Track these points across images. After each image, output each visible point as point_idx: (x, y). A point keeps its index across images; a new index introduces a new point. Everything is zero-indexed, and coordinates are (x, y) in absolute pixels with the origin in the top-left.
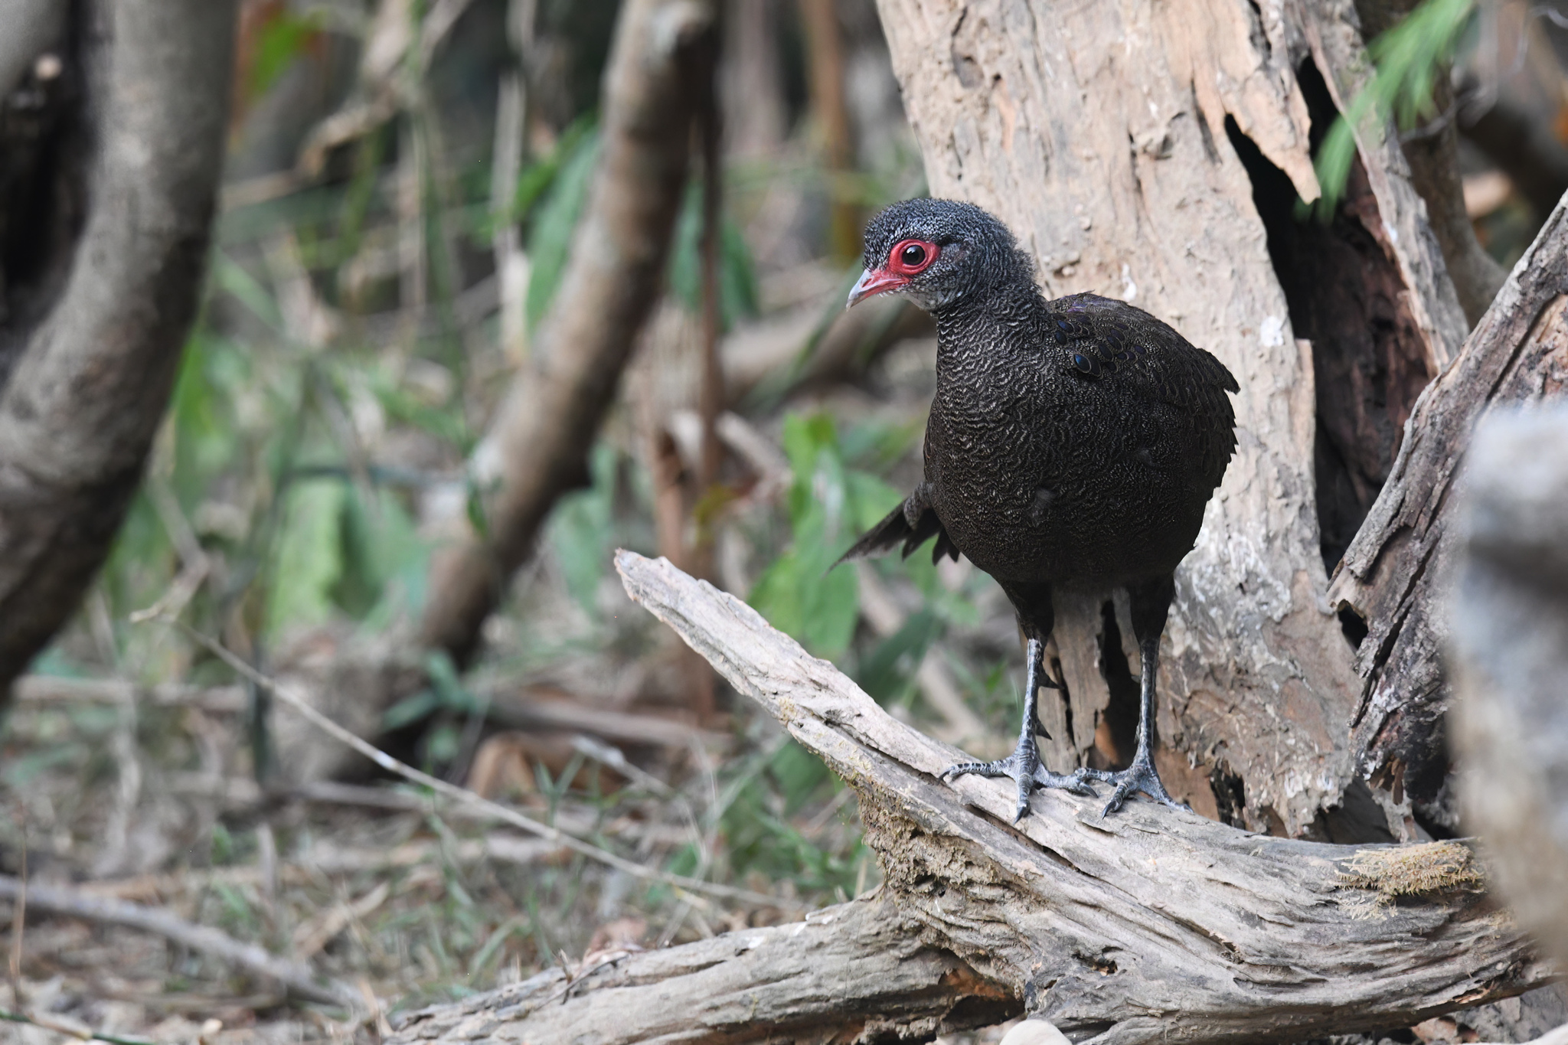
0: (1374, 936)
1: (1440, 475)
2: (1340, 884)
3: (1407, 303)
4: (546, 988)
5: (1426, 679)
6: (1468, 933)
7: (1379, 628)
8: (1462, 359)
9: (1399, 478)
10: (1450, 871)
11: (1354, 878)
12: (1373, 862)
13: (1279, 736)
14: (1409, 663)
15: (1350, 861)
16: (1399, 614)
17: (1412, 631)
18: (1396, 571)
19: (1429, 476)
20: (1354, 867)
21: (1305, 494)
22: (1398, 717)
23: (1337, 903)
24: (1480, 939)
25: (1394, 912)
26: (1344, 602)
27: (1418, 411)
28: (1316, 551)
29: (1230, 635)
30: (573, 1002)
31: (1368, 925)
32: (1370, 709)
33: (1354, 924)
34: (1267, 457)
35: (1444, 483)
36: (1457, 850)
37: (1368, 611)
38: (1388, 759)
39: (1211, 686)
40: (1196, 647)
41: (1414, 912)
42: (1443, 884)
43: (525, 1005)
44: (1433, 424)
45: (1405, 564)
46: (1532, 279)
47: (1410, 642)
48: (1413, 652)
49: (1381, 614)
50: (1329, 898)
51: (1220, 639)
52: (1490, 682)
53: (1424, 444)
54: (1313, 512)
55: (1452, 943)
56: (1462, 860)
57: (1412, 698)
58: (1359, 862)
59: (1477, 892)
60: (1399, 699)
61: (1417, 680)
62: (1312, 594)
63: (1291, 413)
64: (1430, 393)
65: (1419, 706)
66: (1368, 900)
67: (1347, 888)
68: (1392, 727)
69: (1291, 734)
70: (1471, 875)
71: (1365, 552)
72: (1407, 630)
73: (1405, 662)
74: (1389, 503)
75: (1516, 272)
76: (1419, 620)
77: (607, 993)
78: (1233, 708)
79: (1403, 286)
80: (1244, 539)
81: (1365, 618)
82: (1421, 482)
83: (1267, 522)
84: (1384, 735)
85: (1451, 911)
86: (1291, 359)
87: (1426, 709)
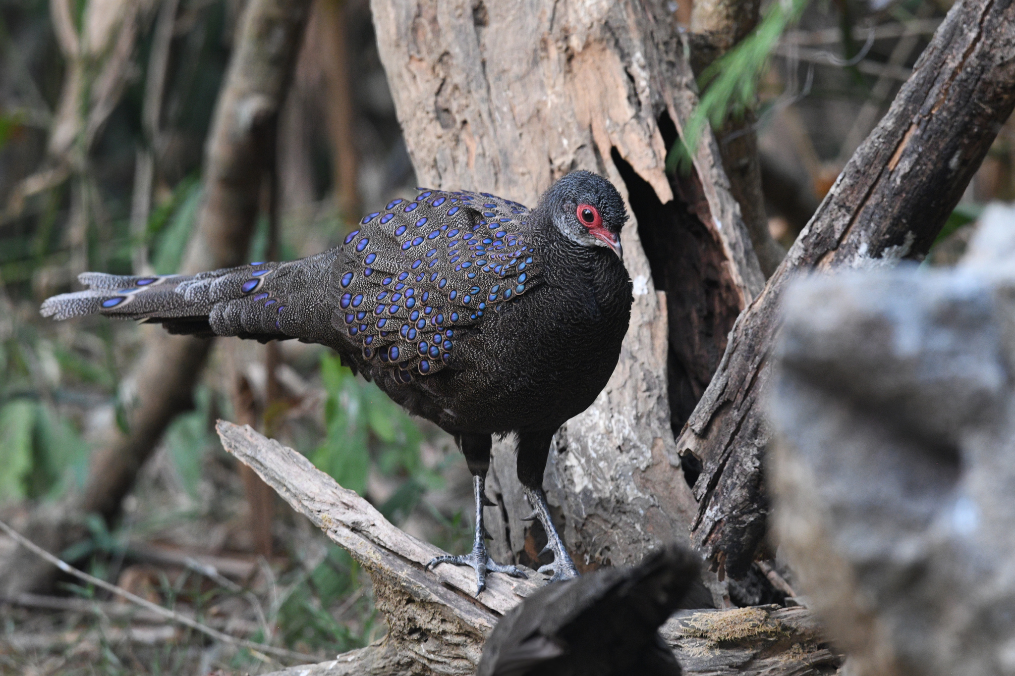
0: (705, 668)
1: (750, 368)
2: (683, 634)
3: (727, 269)
5: (740, 500)
6: (765, 666)
7: (711, 467)
8: (766, 292)
9: (724, 370)
10: (754, 626)
11: (692, 631)
12: (704, 620)
13: (643, 544)
14: (729, 489)
15: (690, 620)
16: (724, 458)
17: (732, 468)
18: (721, 431)
19: (743, 368)
20: (692, 623)
21: (661, 389)
22: (722, 524)
23: (681, 647)
24: (773, 670)
25: (718, 652)
26: (688, 450)
27: (737, 326)
28: (668, 426)
29: (612, 479)
31: (701, 661)
32: (704, 519)
33: (691, 659)
34: (637, 365)
35: (753, 373)
36: (759, 612)
37: (703, 456)
38: (715, 551)
39: (600, 511)
40: (590, 486)
41: (730, 652)
42: (750, 634)
44: (746, 335)
45: (727, 425)
46: (811, 241)
47: (730, 475)
48: (732, 482)
49: (712, 458)
50: (676, 643)
51: (606, 481)
52: (795, 450)
53: (741, 347)
54: (666, 401)
55: (755, 672)
56: (762, 619)
57: (731, 512)
58: (695, 620)
59: (771, 639)
60: (723, 512)
61: (734, 501)
62: (665, 453)
63: (653, 337)
64: (745, 315)
65: (736, 517)
66: (701, 645)
67: (687, 637)
68: (719, 530)
69: (651, 542)
70: (767, 628)
71: (702, 418)
72: (728, 468)
73: (727, 489)
74: (718, 385)
75: (801, 236)
76: (736, 461)
78: (614, 526)
79: (724, 258)
80: (622, 418)
81: (702, 461)
82: (738, 372)
83: (636, 407)
84: (713, 536)
85: (755, 652)
86: (653, 303)
87: (740, 519)
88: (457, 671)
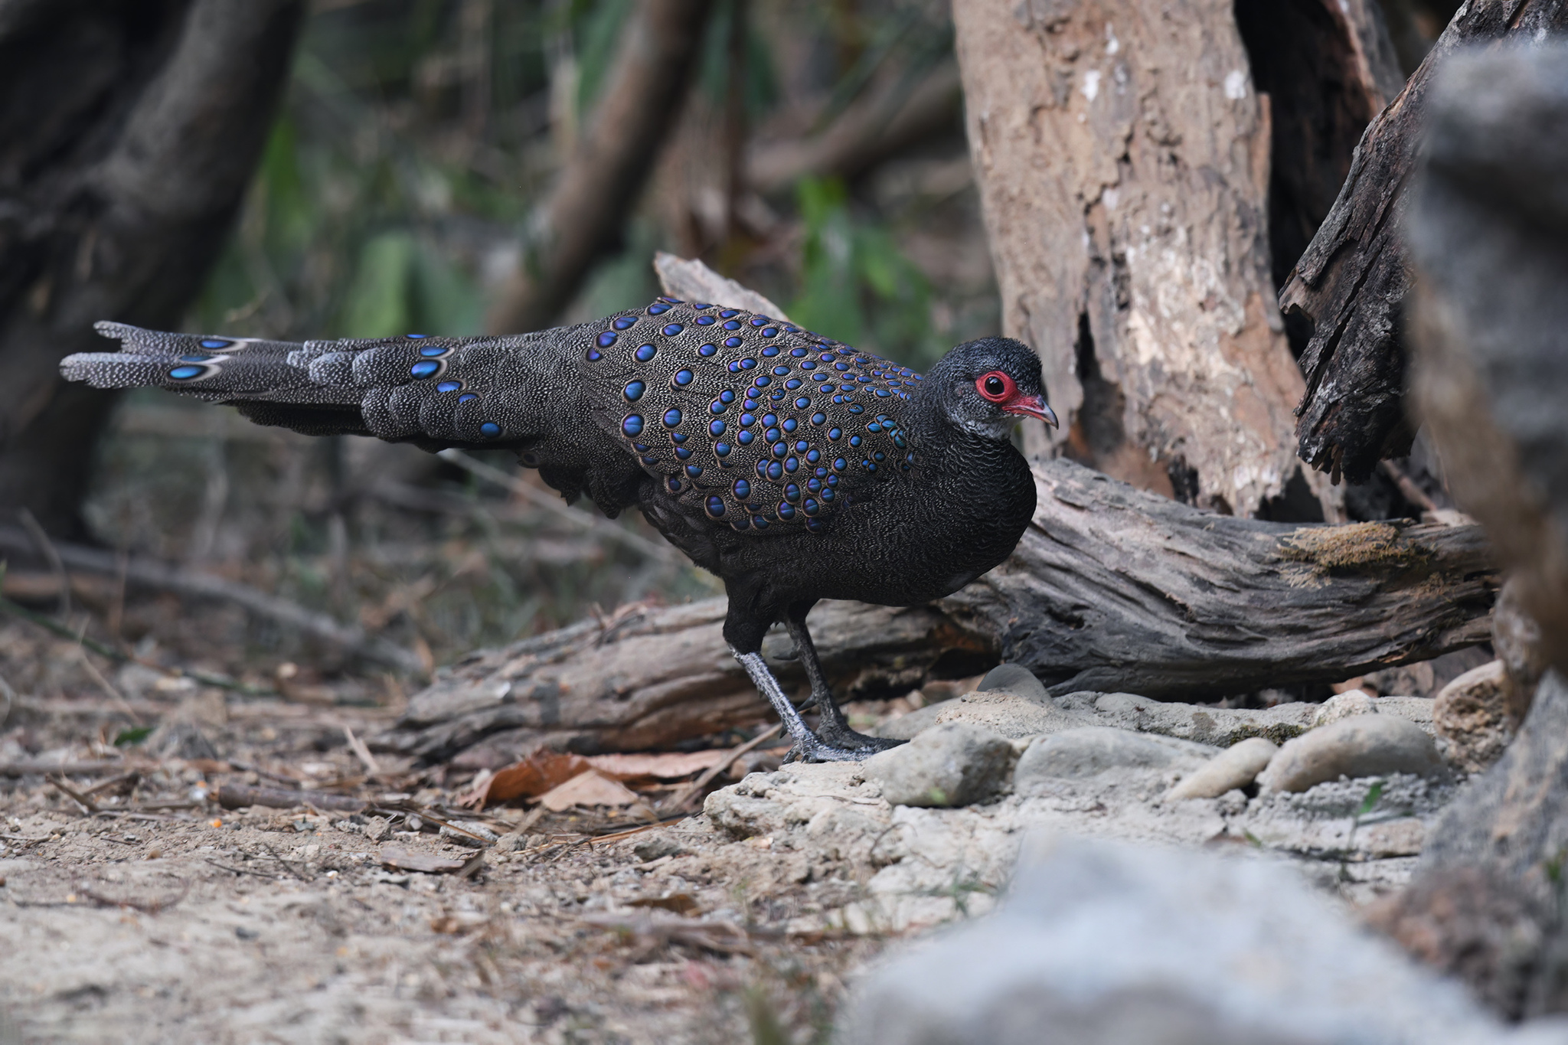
0: (1310, 602)
1: (1383, 195)
2: (1281, 557)
3: (1354, 67)
4: (582, 636)
5: (1364, 375)
6: (1392, 602)
7: (1326, 329)
8: (1406, 93)
9: (1347, 197)
10: (1379, 547)
11: (1294, 552)
12: (1311, 537)
13: (1230, 435)
14: (1350, 360)
15: (1291, 537)
16: (1342, 318)
17: (1354, 332)
18: (1341, 281)
19: (1373, 196)
20: (1294, 542)
21: (1259, 225)
22: (1339, 408)
23: (1277, 573)
24: (1402, 608)
25: (1328, 582)
26: (1295, 305)
27: (1366, 139)
28: (1268, 276)
29: (1191, 346)
30: (605, 648)
31: (1305, 592)
32: (1314, 401)
33: (1292, 591)
34: (1228, 194)
35: (1386, 202)
36: (1385, 529)
37: (1315, 314)
38: (1328, 444)
39: (1173, 390)
40: (1161, 356)
41: (1346, 582)
42: (1372, 558)
43: (563, 650)
44: (1378, 150)
45: (1350, 273)
46: (1470, 23)
47: (1352, 342)
48: (1354, 350)
49: (1327, 316)
50: (1271, 568)
51: (1182, 349)
52: (1443, 284)
53: (1371, 167)
54: (1266, 243)
55: (1378, 610)
56: (1389, 538)
57: (1352, 391)
58: (1298, 538)
59: (1402, 566)
60: (1340, 392)
61: (1356, 376)
62: (1262, 312)
63: (1251, 156)
64: (1377, 123)
65: (1358, 398)
66: (1305, 571)
67: (1287, 561)
68: (1333, 416)
69: (1241, 433)
70: (1397, 551)
71: (1315, 262)
72: (1348, 331)
73: (1347, 360)
74: (1337, 219)
75: (1457, 17)
76: (1360, 322)
77: (635, 642)
78: (1191, 410)
79: (1349, 50)
80: (1206, 264)
81: (1313, 321)
82: (1366, 202)
83: (1226, 250)
84: (1326, 423)
85: (1378, 582)
86: (1251, 108)
87: (1364, 401)
88: (973, 600)
